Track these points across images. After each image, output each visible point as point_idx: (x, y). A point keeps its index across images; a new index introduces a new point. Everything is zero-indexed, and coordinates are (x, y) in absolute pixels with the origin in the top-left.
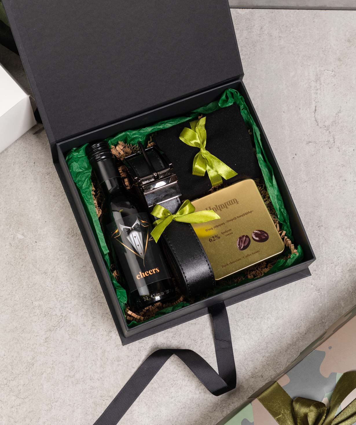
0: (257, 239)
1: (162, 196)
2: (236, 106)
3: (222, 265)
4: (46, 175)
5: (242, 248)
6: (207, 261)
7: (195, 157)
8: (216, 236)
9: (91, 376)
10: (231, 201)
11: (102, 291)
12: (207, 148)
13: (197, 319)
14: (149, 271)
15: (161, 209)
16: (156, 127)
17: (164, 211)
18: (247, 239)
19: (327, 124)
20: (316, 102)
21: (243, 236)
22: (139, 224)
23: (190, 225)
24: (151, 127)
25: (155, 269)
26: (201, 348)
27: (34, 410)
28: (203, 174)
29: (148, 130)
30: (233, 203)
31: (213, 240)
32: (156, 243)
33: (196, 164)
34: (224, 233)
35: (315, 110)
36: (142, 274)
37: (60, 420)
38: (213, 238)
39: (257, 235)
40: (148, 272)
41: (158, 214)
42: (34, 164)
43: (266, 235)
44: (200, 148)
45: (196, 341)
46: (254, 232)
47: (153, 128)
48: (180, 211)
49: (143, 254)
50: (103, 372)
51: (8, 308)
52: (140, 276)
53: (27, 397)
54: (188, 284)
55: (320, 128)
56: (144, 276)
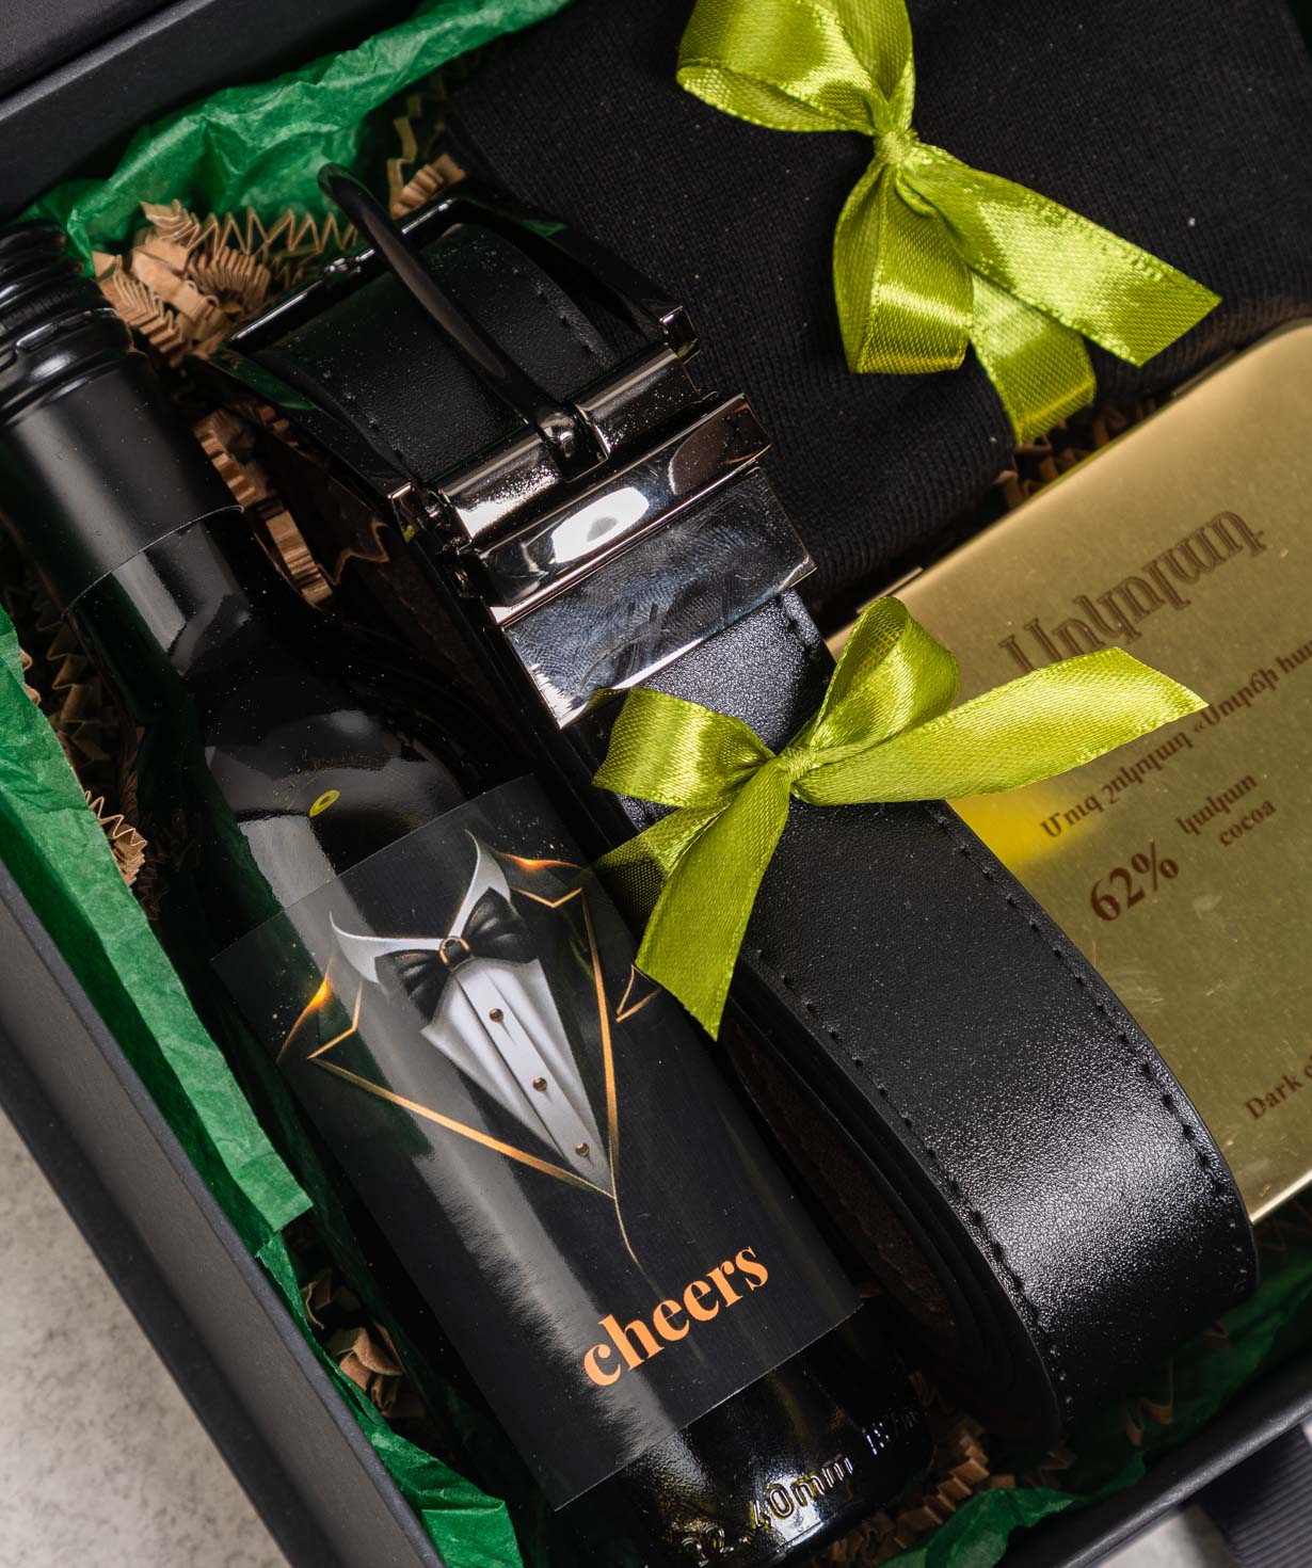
1: (654, 608)
3: (1245, 1097)
6: (1167, 1101)
7: (843, 216)
8: (1141, 862)
10: (1202, 539)
11: (250, 1511)
12: (927, 128)
14: (688, 1295)
15: (678, 722)
16: (448, 25)
17: (707, 736)
22: (505, 892)
23: (941, 819)
24: (408, 26)
28: (953, 352)
29: (383, 57)
30: (1222, 549)
31: (1121, 898)
32: (715, 1037)
33: (878, 275)
34: (1204, 816)
36: (633, 1338)
38: (1119, 881)
40: (675, 1307)
41: (662, 771)
44: (870, 132)
47: (423, 36)
48: (840, 709)
52: (617, 1358)
54: (1047, 1340)
56: (653, 1348)
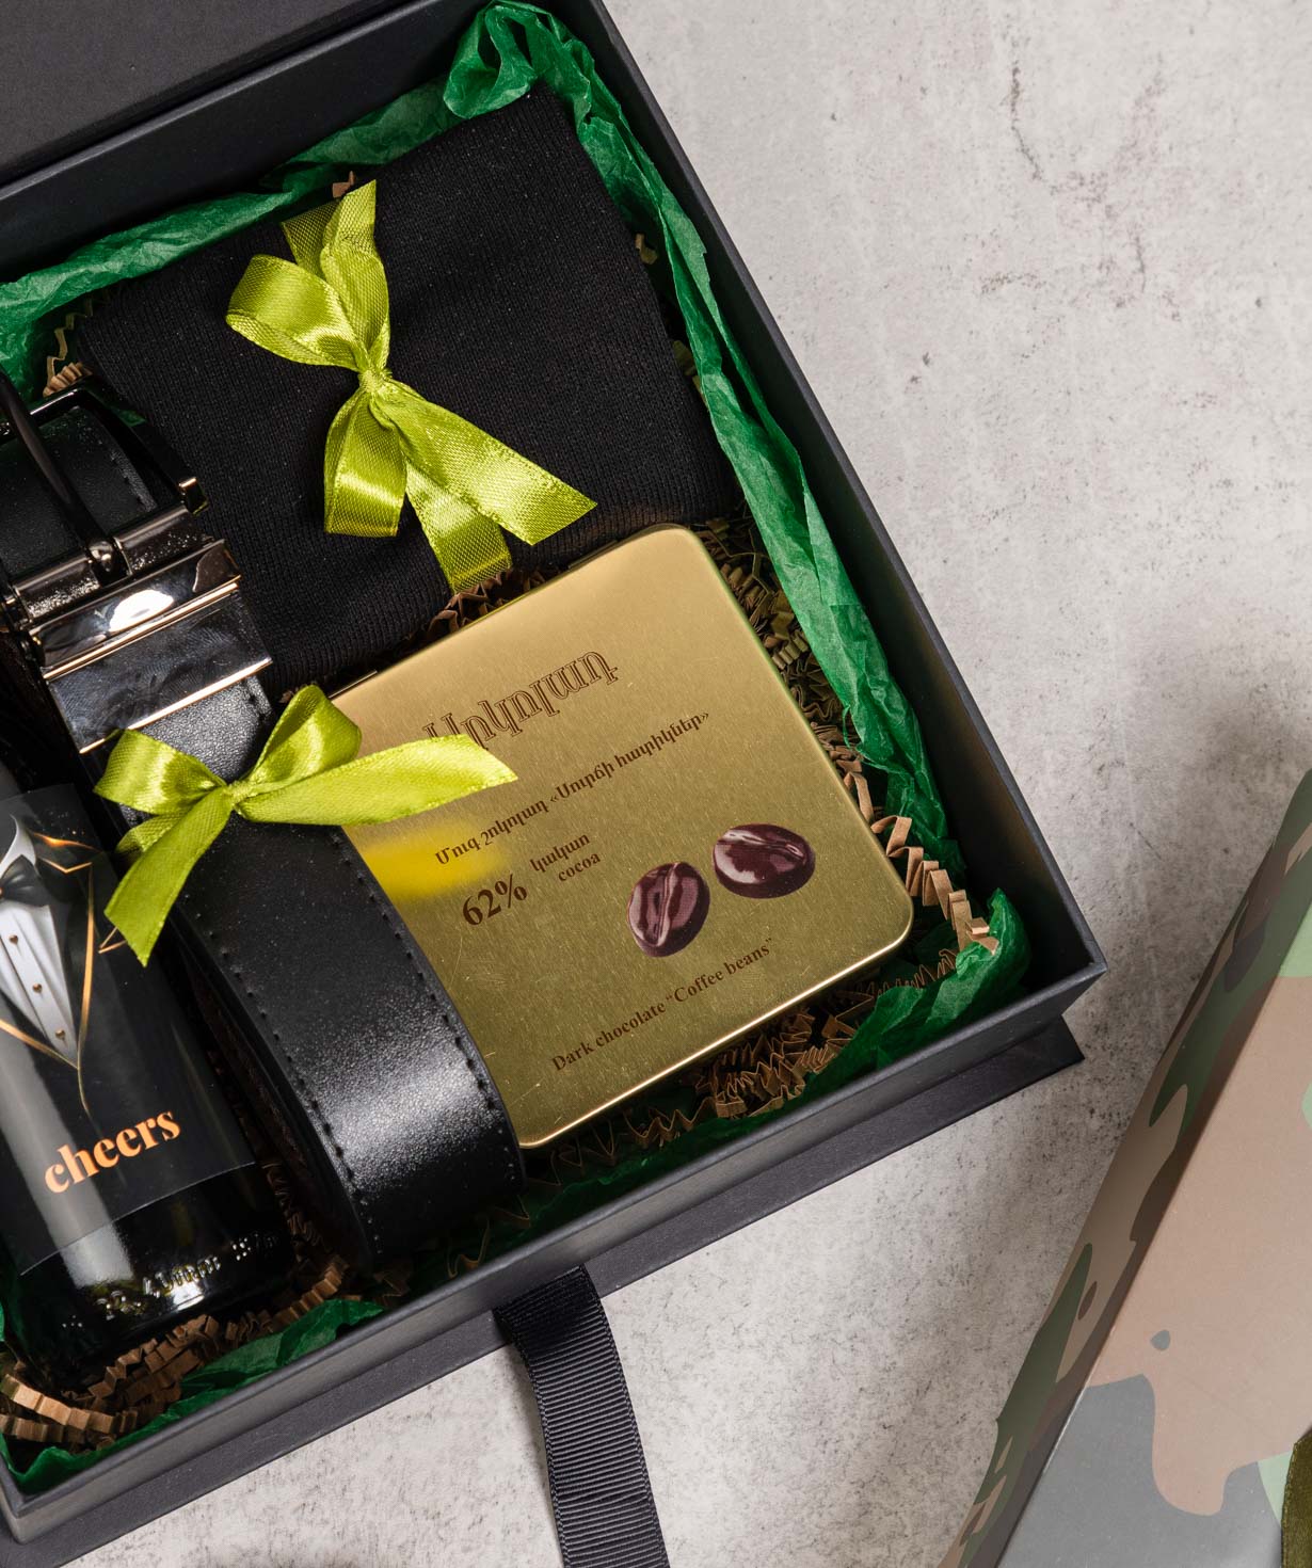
0: (747, 878)
1: (154, 678)
2: (547, 105)
3: (551, 1054)
5: (662, 940)
6: (458, 1042)
7: (333, 425)
8: (501, 887)
10: (575, 670)
12: (398, 368)
13: (436, 1385)
14: (120, 1138)
15: (152, 755)
16: (82, 270)
17: (171, 767)
18: (690, 885)
19: (1087, 164)
20: (1014, 44)
21: (664, 870)
22: (32, 859)
23: (336, 839)
24: (54, 268)
25: (152, 1124)
26: (474, 1553)
28: (389, 524)
29: (34, 289)
30: (587, 678)
31: (485, 910)
32: (144, 963)
33: (340, 467)
34: (551, 859)
35: (1016, 90)
36: (79, 1161)
38: (485, 899)
39: (741, 855)
40: (110, 1145)
41: (141, 787)
43: (798, 853)
44: (354, 369)
45: (443, 1519)
46: (723, 842)
47: (64, 277)
48: (273, 758)
49: (70, 1036)
52: (67, 1174)
54: (358, 1194)
55: (1055, 190)
56: (92, 1171)
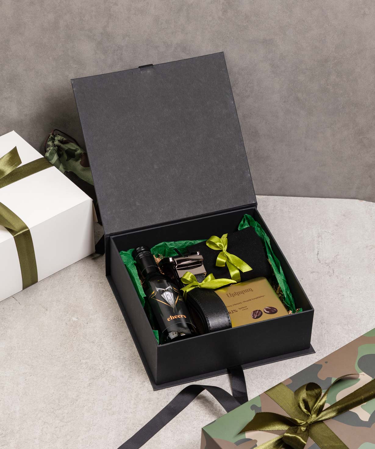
0: (268, 312)
4: (99, 283)
5: (255, 317)
7: (219, 255)
8: (234, 310)
9: (125, 410)
11: (139, 355)
13: (218, 377)
18: (260, 312)
19: (327, 262)
20: (318, 249)
21: (257, 311)
22: (172, 289)
23: (212, 290)
25: (183, 316)
27: (75, 430)
28: (224, 265)
29: (181, 242)
30: (249, 291)
34: (241, 308)
35: (318, 254)
36: (172, 318)
37: (96, 438)
38: (232, 311)
39: (267, 310)
40: (177, 316)
42: (90, 277)
43: (275, 310)
44: (222, 250)
46: (265, 308)
47: (186, 242)
48: (205, 280)
49: (173, 305)
50: (136, 408)
51: (60, 363)
52: (170, 319)
53: (70, 421)
55: (322, 264)
56: (174, 318)
